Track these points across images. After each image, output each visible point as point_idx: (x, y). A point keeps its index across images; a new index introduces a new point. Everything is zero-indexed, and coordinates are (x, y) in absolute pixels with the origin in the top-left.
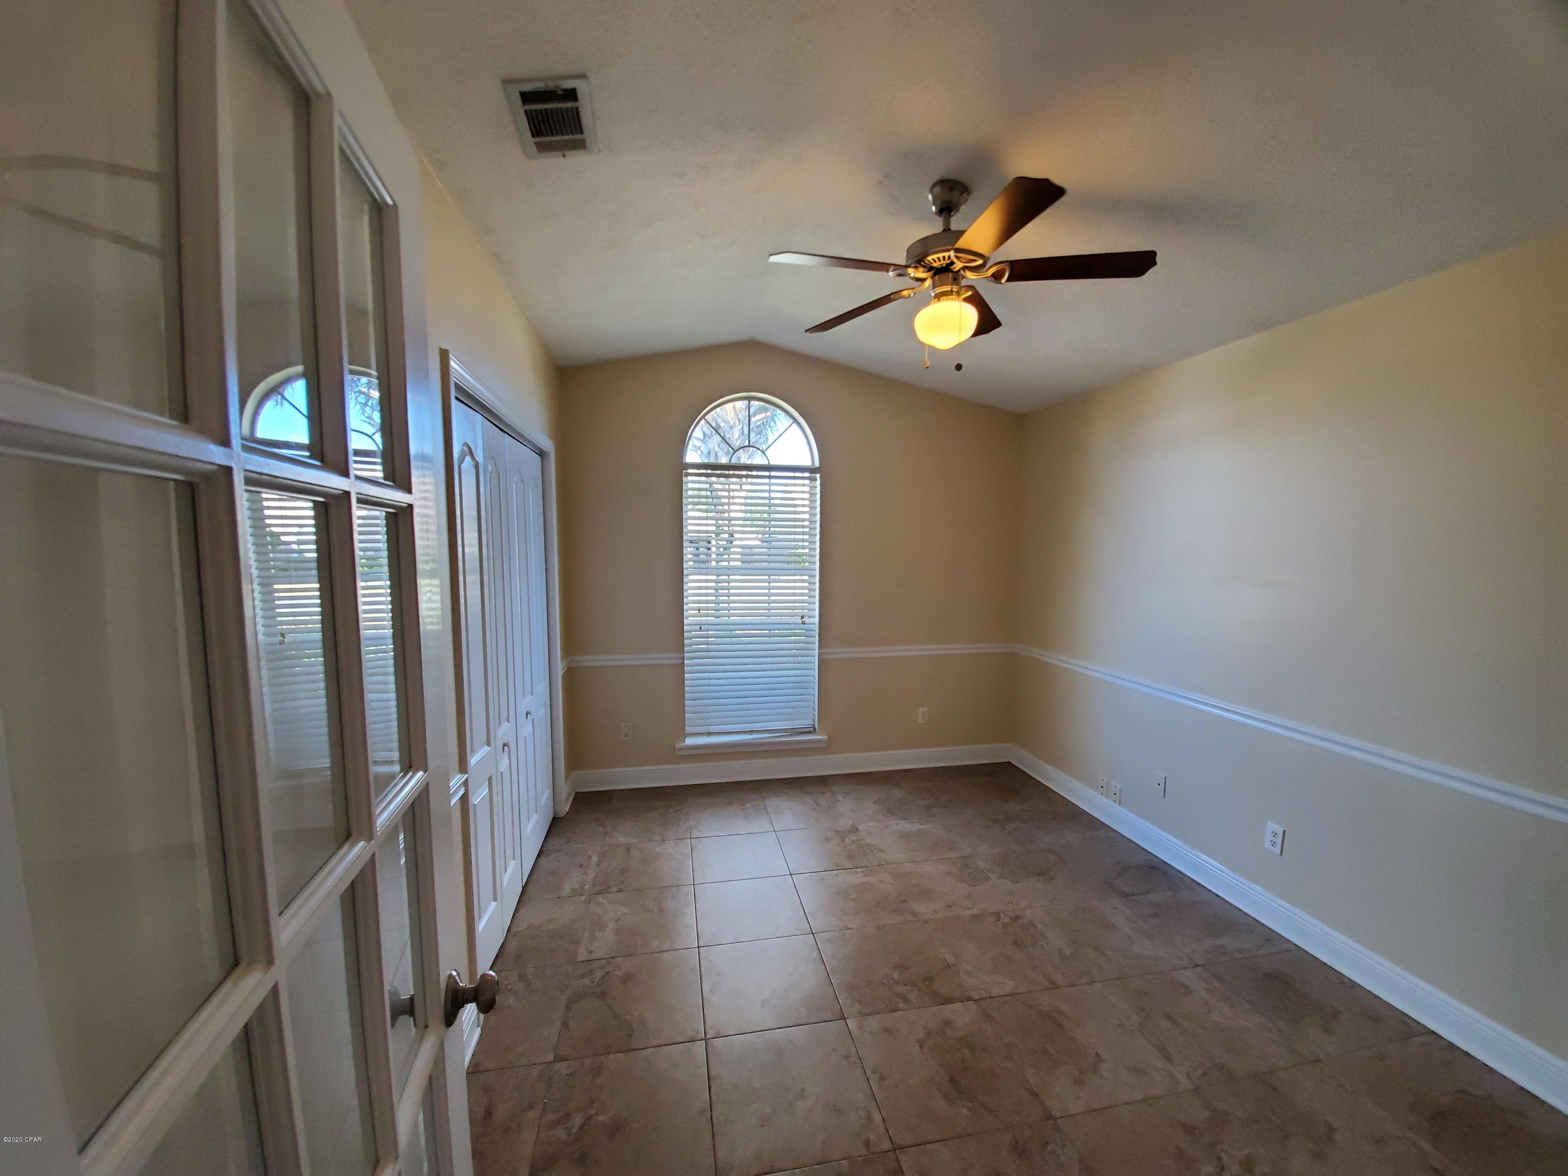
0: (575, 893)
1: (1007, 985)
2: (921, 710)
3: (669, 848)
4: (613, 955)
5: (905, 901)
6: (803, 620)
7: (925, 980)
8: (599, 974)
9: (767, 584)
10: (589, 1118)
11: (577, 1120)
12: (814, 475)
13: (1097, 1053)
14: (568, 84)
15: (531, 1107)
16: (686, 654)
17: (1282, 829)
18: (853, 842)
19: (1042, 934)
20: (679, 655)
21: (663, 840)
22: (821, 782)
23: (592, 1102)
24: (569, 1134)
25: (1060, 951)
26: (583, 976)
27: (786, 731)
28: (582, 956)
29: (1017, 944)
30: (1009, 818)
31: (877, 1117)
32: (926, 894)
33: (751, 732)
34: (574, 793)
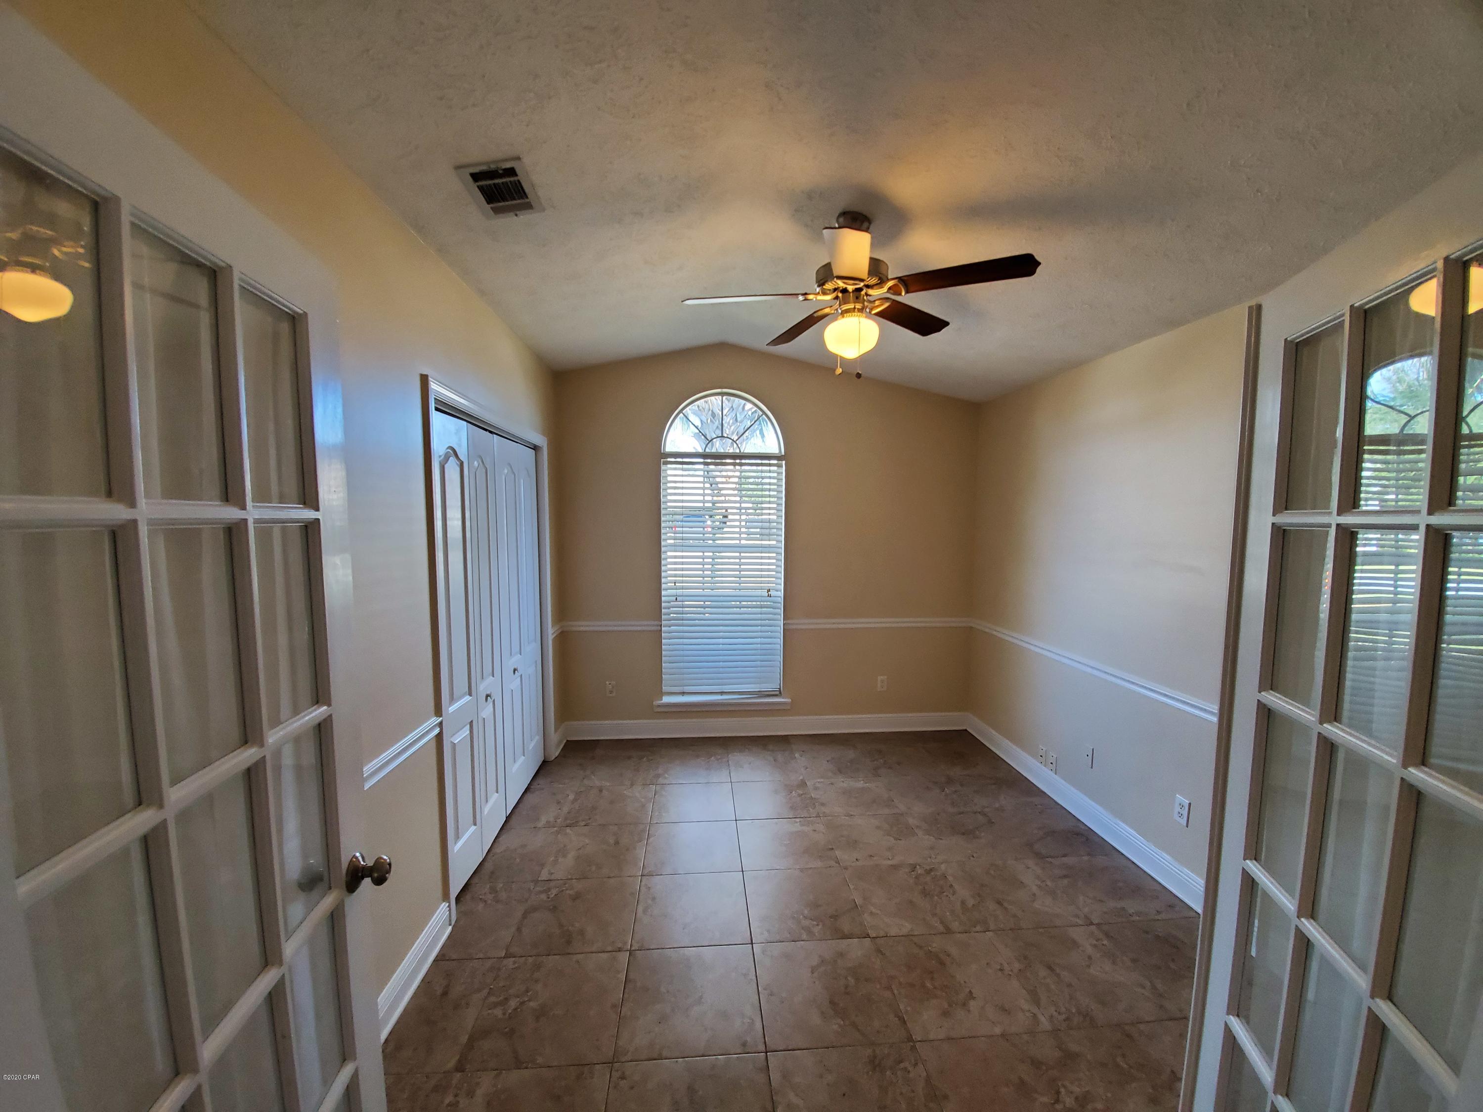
0: (548, 825)
1: (907, 927)
2: (880, 678)
3: (637, 792)
4: (570, 877)
5: (832, 849)
6: (769, 593)
7: (831, 917)
8: (554, 892)
9: (738, 561)
10: (522, 1003)
11: (513, 1003)
12: (780, 462)
13: (970, 991)
14: (508, 165)
15: (479, 990)
16: (663, 623)
17: (1188, 802)
18: (800, 795)
19: (951, 886)
20: (656, 623)
21: (632, 785)
22: (783, 742)
23: (527, 991)
24: (504, 1014)
25: (963, 903)
26: (541, 892)
27: (750, 693)
28: (544, 876)
29: (925, 893)
30: (950, 781)
31: (758, 1025)
32: (853, 844)
33: (722, 693)
34: (565, 741)
